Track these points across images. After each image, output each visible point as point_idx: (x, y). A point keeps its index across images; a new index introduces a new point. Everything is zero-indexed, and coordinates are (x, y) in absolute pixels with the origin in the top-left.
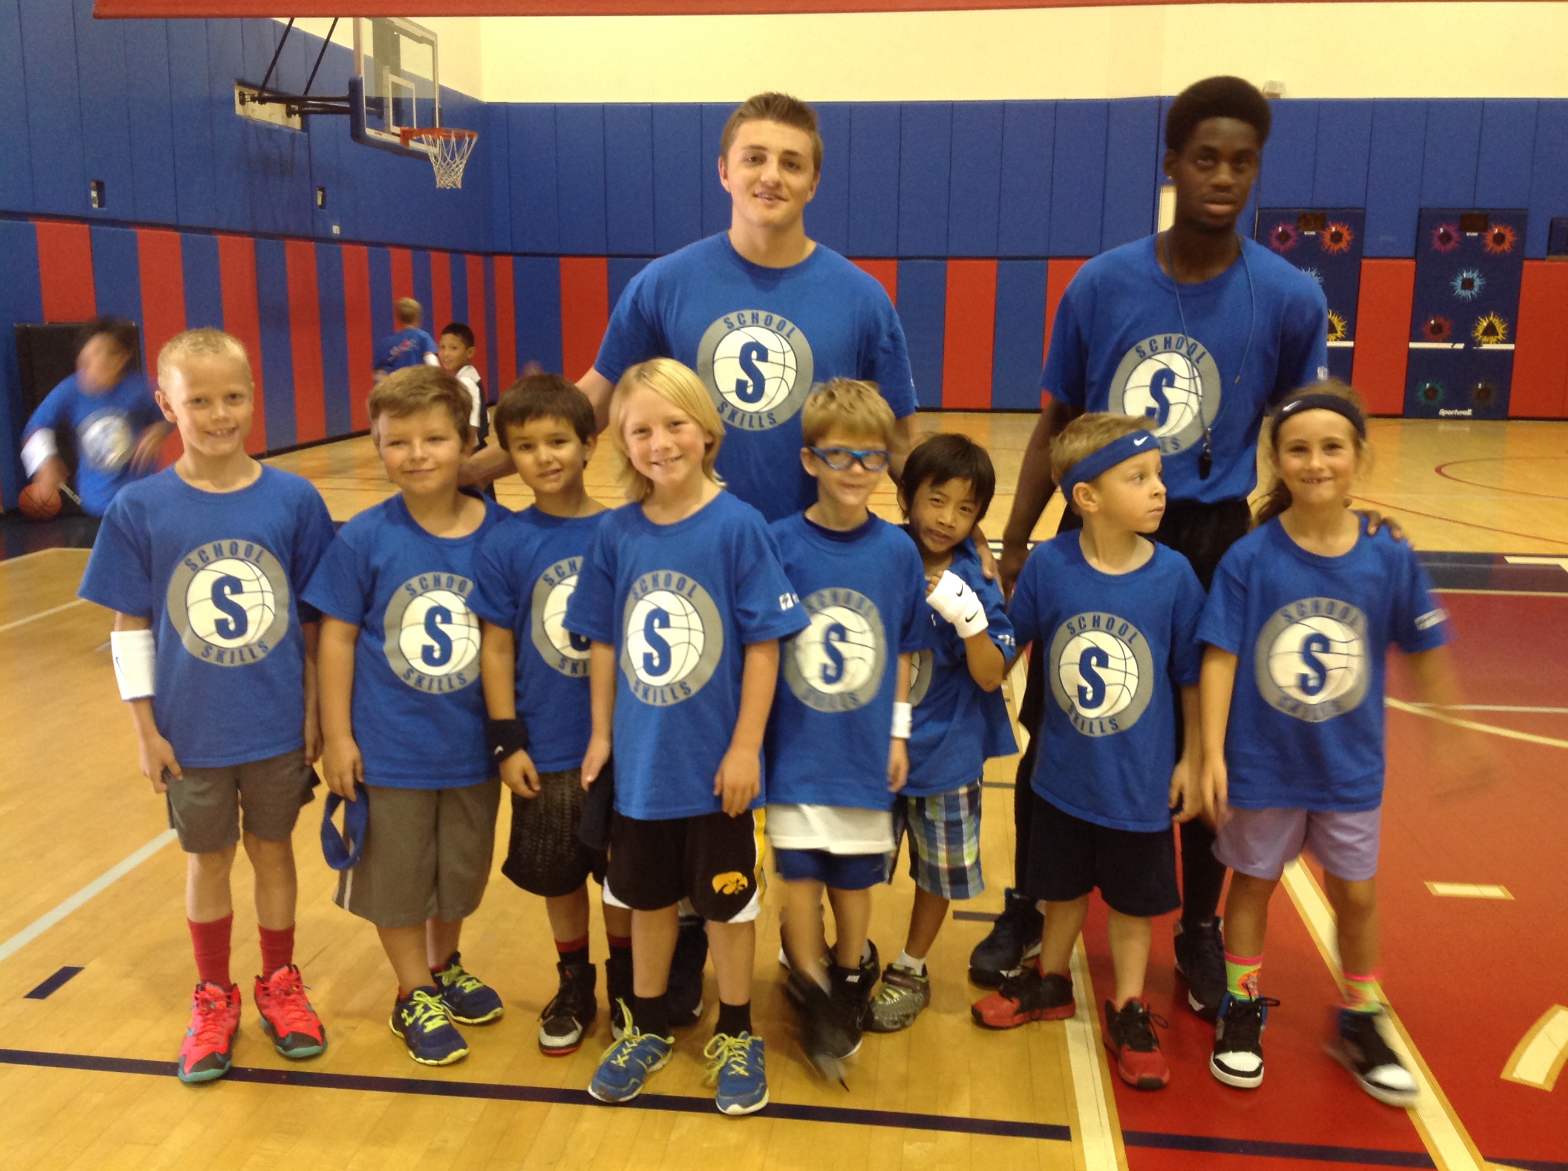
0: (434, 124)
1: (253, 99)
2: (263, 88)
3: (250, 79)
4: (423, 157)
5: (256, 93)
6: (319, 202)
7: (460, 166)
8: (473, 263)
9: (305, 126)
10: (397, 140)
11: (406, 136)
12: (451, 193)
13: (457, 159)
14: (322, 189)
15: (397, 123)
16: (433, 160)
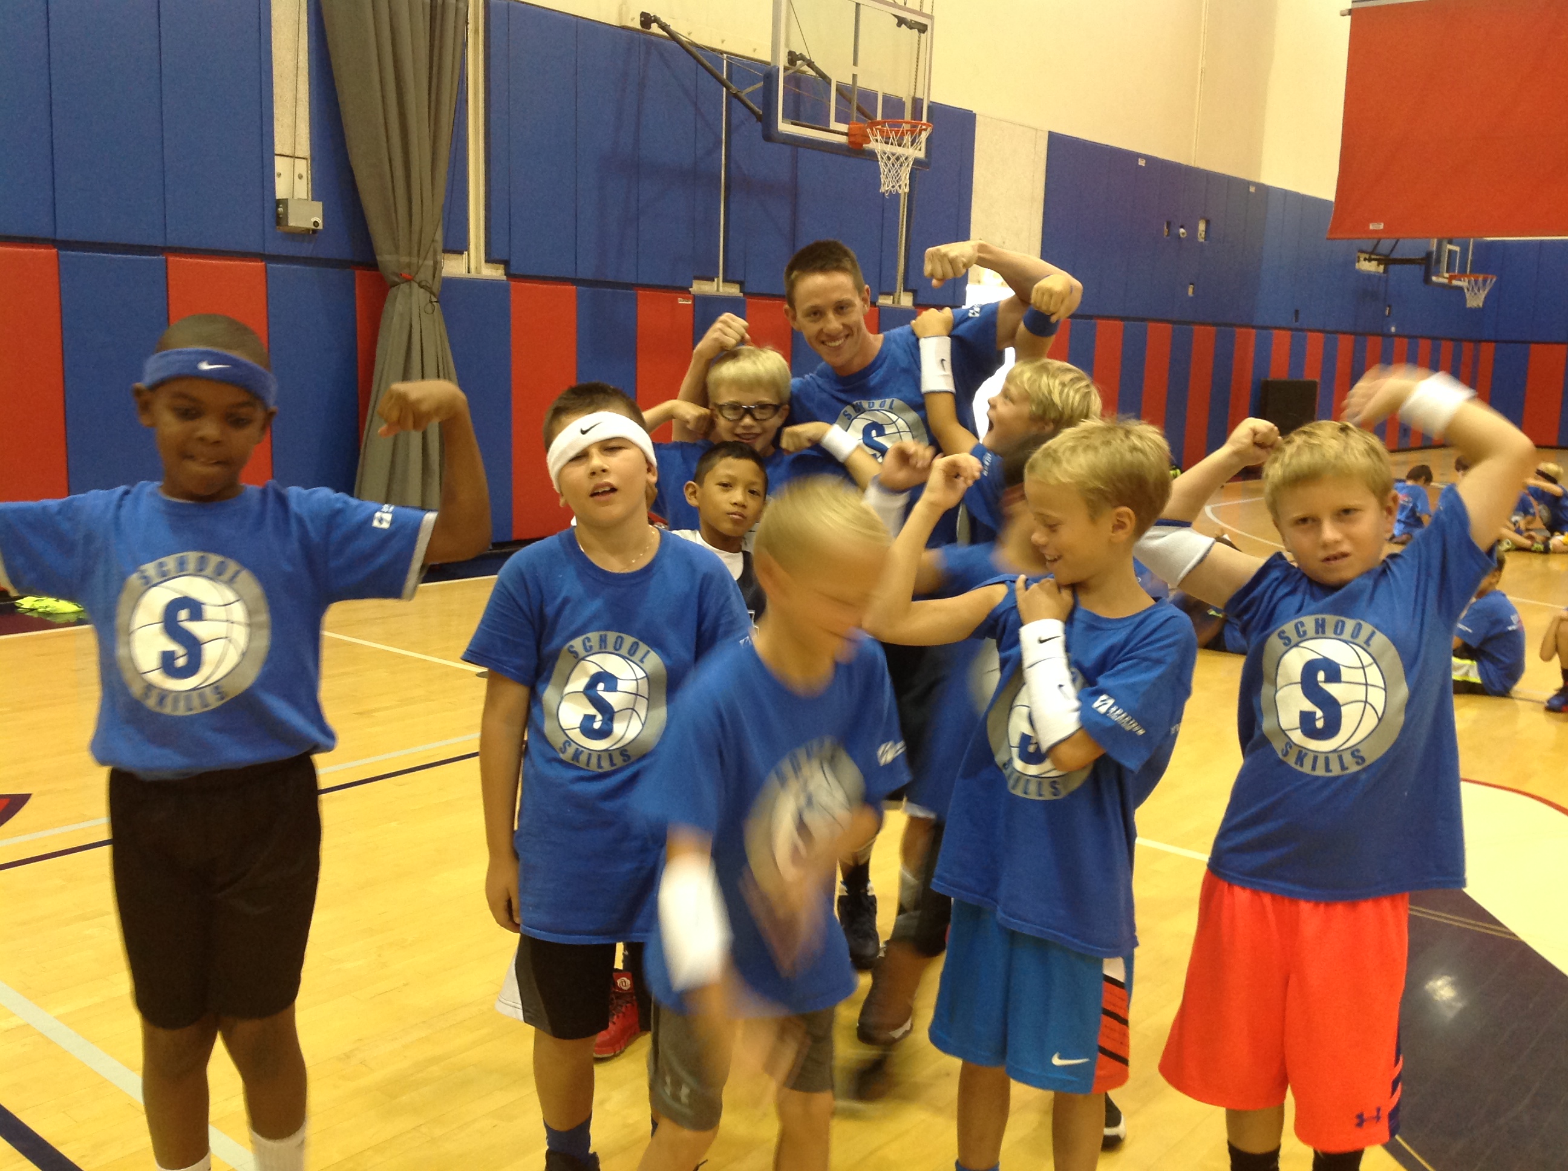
0: (1466, 272)
1: (1365, 259)
2: (1372, 253)
3: (1364, 248)
4: (1461, 289)
5: (1367, 256)
6: (1387, 313)
7: (1482, 295)
8: (1467, 347)
9: (1385, 271)
10: (1445, 281)
11: (1451, 278)
12: (1474, 311)
13: (1481, 291)
14: (1389, 306)
15: (1447, 271)
16: (1466, 291)
